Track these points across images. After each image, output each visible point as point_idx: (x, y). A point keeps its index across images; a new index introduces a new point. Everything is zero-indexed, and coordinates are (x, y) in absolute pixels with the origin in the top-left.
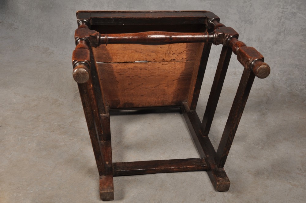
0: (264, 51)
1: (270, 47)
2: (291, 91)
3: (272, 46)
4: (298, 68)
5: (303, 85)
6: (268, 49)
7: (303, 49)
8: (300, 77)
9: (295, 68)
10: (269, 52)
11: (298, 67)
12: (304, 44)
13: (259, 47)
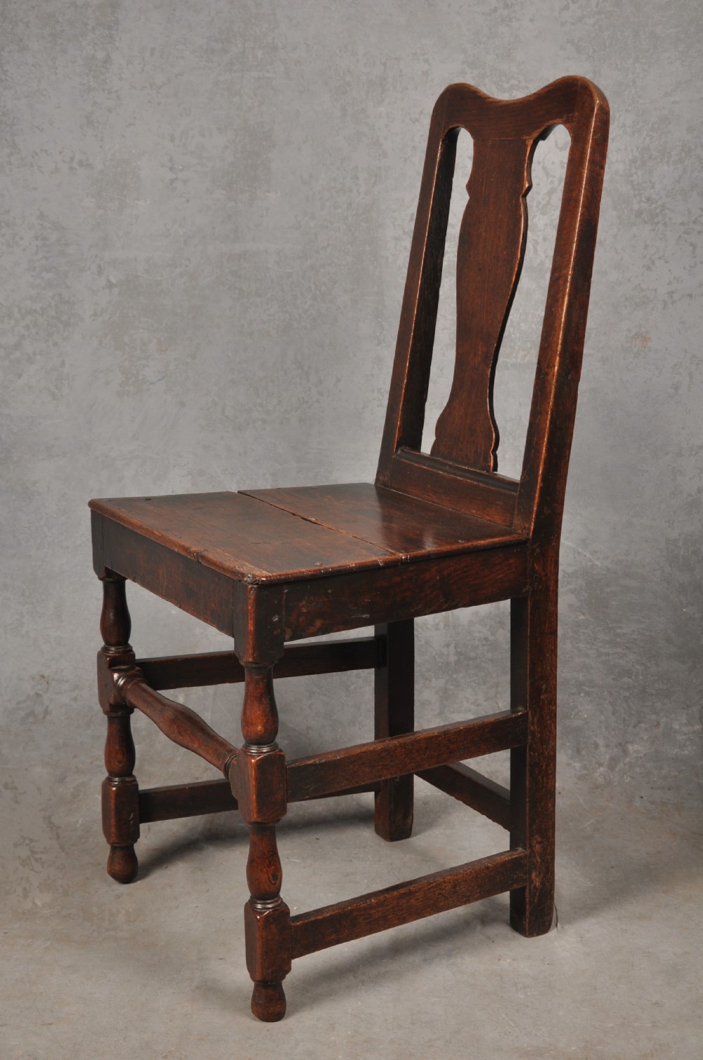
0: (472, 654)
1: (486, 639)
2: (585, 772)
3: (493, 634)
4: (588, 694)
5: (616, 746)
6: (483, 645)
7: (584, 633)
8: (600, 722)
9: (579, 693)
10: (490, 655)
11: (587, 689)
12: (582, 617)
13: (452, 646)
